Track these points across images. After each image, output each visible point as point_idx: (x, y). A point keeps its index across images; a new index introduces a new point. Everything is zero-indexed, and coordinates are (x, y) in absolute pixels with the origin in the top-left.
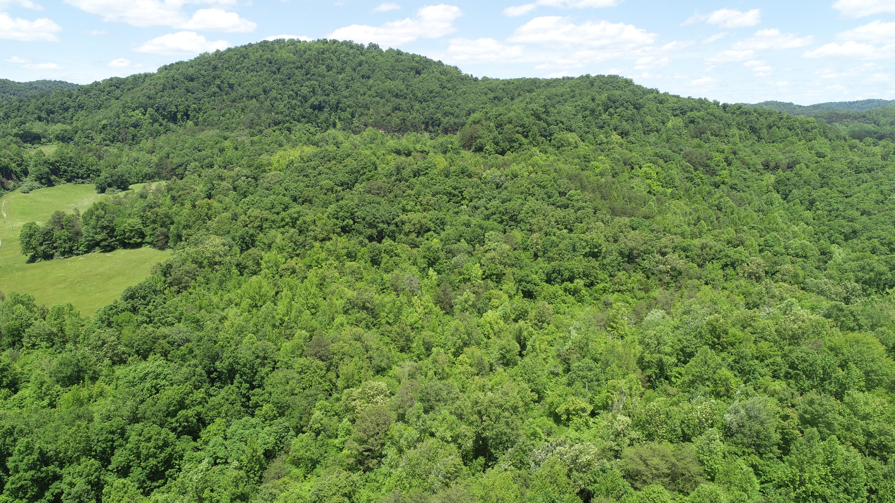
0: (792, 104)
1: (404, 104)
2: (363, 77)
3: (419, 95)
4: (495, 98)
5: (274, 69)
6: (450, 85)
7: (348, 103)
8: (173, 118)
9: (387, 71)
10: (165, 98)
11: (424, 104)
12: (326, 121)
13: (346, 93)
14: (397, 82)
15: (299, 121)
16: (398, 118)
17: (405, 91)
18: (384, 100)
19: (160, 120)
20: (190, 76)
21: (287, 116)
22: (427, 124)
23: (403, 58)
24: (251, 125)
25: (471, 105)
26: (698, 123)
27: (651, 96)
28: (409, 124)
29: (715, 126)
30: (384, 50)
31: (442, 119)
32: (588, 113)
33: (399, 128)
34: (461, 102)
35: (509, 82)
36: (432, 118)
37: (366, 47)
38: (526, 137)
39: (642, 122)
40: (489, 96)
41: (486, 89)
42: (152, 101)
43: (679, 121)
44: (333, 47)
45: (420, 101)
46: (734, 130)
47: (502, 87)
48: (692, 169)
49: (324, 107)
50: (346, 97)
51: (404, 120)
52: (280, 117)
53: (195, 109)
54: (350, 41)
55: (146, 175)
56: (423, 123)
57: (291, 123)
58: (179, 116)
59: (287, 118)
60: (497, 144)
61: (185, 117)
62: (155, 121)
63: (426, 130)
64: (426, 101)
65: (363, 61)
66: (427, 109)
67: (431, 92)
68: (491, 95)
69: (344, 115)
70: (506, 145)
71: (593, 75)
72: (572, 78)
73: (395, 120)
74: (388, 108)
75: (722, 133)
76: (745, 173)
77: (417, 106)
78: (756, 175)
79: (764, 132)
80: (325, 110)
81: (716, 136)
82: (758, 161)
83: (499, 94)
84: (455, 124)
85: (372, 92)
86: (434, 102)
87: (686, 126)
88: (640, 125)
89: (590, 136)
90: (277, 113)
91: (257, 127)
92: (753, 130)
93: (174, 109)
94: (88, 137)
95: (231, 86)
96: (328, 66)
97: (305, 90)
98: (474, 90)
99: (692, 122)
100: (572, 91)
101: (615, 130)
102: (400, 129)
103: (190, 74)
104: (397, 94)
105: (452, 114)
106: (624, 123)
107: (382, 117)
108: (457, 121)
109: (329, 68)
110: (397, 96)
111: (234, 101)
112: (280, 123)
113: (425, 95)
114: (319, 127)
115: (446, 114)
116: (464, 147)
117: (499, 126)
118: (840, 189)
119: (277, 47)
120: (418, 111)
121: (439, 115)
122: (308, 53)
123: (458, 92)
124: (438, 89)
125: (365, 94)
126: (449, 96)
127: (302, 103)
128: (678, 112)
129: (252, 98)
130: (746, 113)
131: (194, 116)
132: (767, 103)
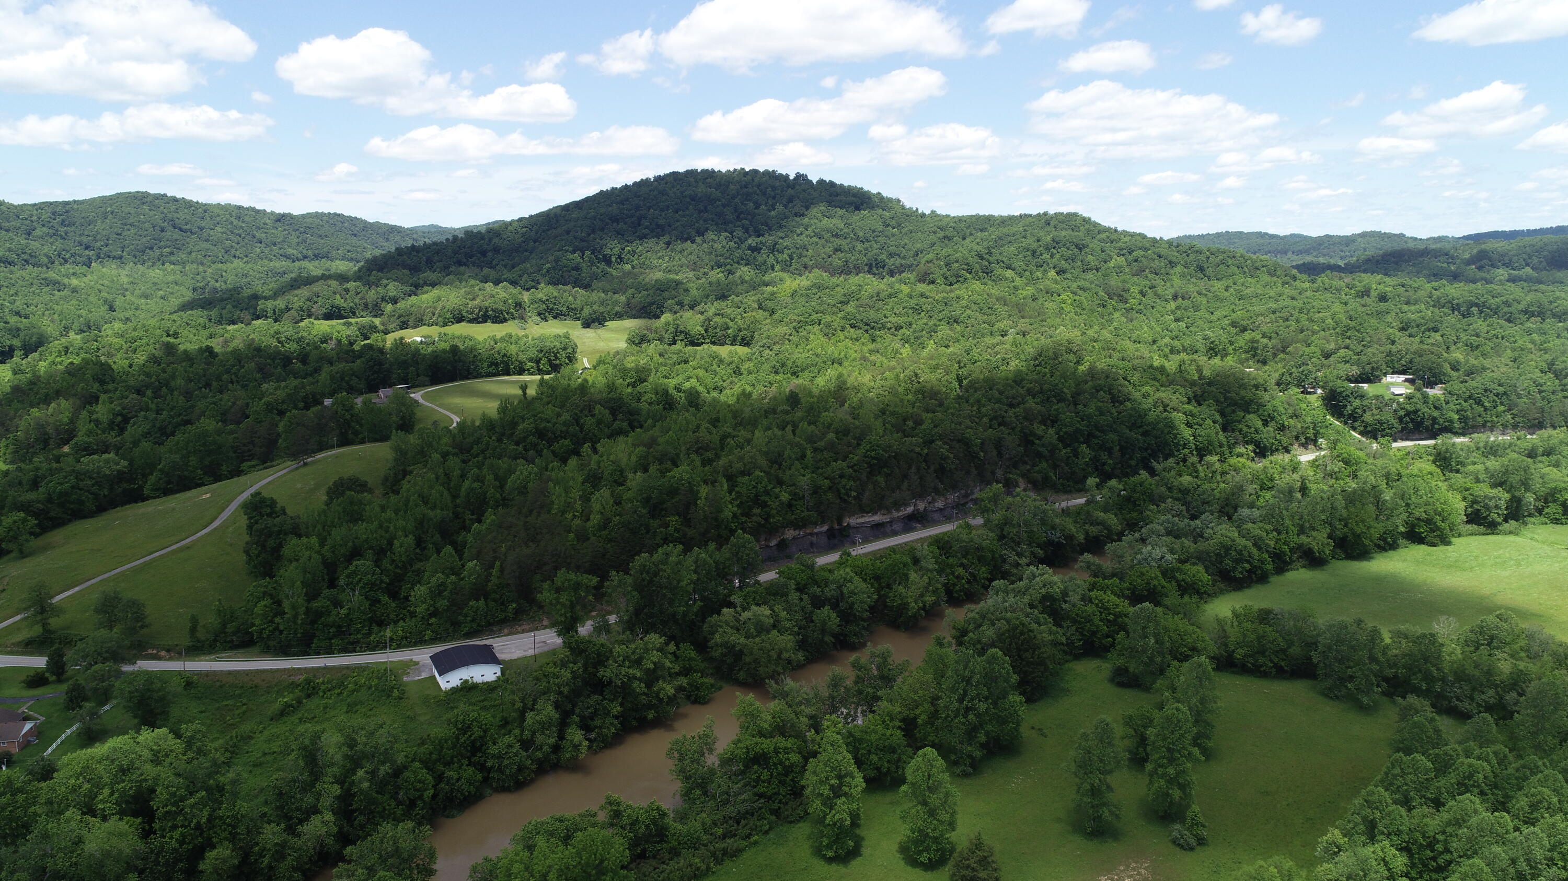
3: (861, 234)
4: (945, 237)
6: (894, 222)
7: (785, 244)
8: (608, 262)
10: (598, 240)
11: (867, 245)
12: (765, 263)
14: (835, 221)
15: (738, 263)
16: (840, 259)
17: (846, 230)
18: (823, 241)
19: (597, 263)
21: (727, 258)
22: (871, 266)
23: (836, 190)
25: (919, 246)
26: (1141, 261)
27: (1103, 236)
28: (851, 266)
29: (1156, 264)
30: (814, 182)
31: (887, 261)
32: (1028, 253)
33: (841, 270)
34: (908, 242)
35: (960, 220)
36: (876, 260)
37: (791, 178)
38: (970, 273)
39: (1082, 261)
40: (938, 235)
41: (935, 228)
43: (1121, 260)
44: (756, 180)
45: (862, 241)
47: (953, 225)
48: (1106, 298)
49: (761, 249)
50: (782, 238)
51: (846, 262)
52: (722, 260)
54: (773, 171)
55: (617, 313)
56: (866, 265)
58: (613, 260)
59: (728, 260)
60: (946, 278)
61: (620, 260)
62: (593, 264)
63: (869, 272)
64: (868, 241)
65: (792, 195)
66: (870, 249)
67: (874, 231)
68: (941, 234)
69: (781, 257)
70: (954, 279)
71: (1052, 212)
72: (1030, 215)
73: (837, 262)
74: (829, 250)
77: (859, 246)
78: (1163, 304)
79: (1209, 271)
80: (762, 251)
83: (949, 233)
84: (901, 265)
85: (809, 232)
86: (876, 242)
87: (1129, 265)
88: (1079, 263)
89: (1027, 273)
90: (717, 256)
91: (702, 270)
92: (1201, 269)
93: (609, 252)
94: (533, 281)
96: (755, 203)
99: (1136, 261)
100: (1025, 230)
101: (1054, 268)
102: (842, 272)
105: (899, 255)
106: (1063, 262)
107: (823, 259)
108: (903, 262)
110: (837, 236)
113: (868, 235)
114: (758, 269)
115: (891, 255)
116: (919, 281)
117: (948, 264)
120: (860, 252)
121: (884, 257)
123: (904, 231)
124: (881, 228)
125: (801, 234)
126: (893, 235)
128: (1124, 251)
131: (630, 259)
132: (1364, 235)
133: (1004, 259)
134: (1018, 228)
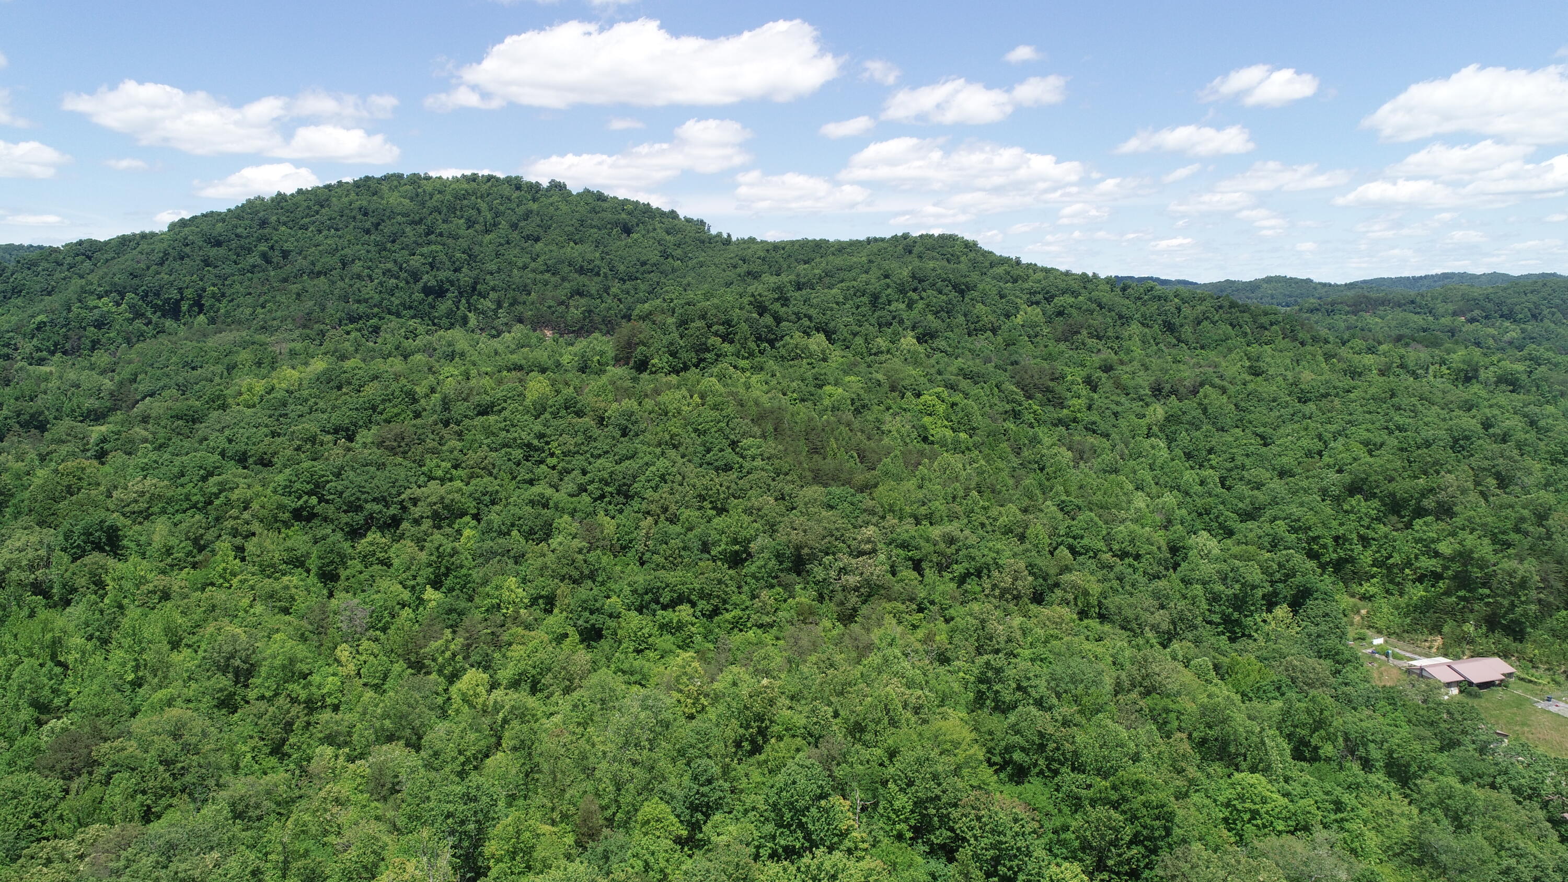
0: (1311, 281)
1: (593, 286)
2: (527, 238)
3: (622, 268)
4: (749, 273)
5: (368, 225)
6: (679, 251)
7: (493, 283)
8: (173, 310)
9: (570, 228)
10: (162, 275)
11: (628, 285)
12: (450, 314)
13: (493, 267)
14: (585, 247)
15: (398, 315)
16: (578, 308)
17: (597, 262)
18: (557, 278)
19: (149, 314)
20: (214, 238)
21: (375, 306)
23: (605, 205)
24: (307, 321)
26: (1070, 315)
27: (1000, 270)
28: (597, 319)
29: (1097, 320)
30: (574, 193)
32: (865, 299)
33: (578, 326)
34: (693, 282)
35: (776, 247)
37: (544, 187)
39: (965, 315)
40: (738, 270)
41: (738, 259)
42: (136, 281)
43: (1035, 313)
44: (485, 188)
45: (622, 279)
46: (1135, 328)
47: (763, 254)
48: (1020, 396)
49: (447, 291)
50: (491, 273)
51: (590, 312)
52: (362, 308)
53: (214, 295)
54: (516, 178)
55: (89, 411)
57: (381, 318)
58: (185, 307)
59: (376, 310)
60: (673, 354)
61: (196, 309)
62: (138, 315)
64: (631, 279)
65: (531, 212)
66: (632, 292)
67: (644, 264)
68: (744, 268)
69: (483, 304)
70: (692, 356)
71: (915, 233)
72: (883, 240)
73: (575, 312)
74: (561, 293)
75: (1110, 333)
76: (1117, 403)
77: (616, 288)
78: (1136, 406)
79: (1187, 331)
80: (449, 295)
81: (1099, 338)
82: (1144, 381)
83: (754, 268)
85: (539, 264)
87: (1049, 321)
88: (961, 319)
89: (859, 340)
90: (358, 302)
91: (316, 326)
92: (1169, 327)
93: (174, 294)
94: (8, 345)
95: (285, 254)
96: (468, 220)
97: (416, 262)
98: (716, 261)
99: (1060, 314)
101: (914, 328)
102: (582, 328)
103: (215, 233)
104: (582, 267)
106: (930, 317)
107: (550, 307)
109: (470, 224)
110: (581, 271)
111: (285, 280)
112: (360, 318)
113: (631, 270)
114: (434, 324)
116: (617, 359)
117: (683, 323)
118: (1261, 430)
119: (385, 188)
122: (437, 197)
123: (690, 264)
124: (656, 259)
125: (525, 268)
126: (674, 270)
127: (407, 283)
128: (1039, 297)
129: (319, 274)
130: (1160, 298)
131: (212, 306)
132: (1269, 280)
133: (813, 312)
134: (861, 258)
